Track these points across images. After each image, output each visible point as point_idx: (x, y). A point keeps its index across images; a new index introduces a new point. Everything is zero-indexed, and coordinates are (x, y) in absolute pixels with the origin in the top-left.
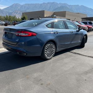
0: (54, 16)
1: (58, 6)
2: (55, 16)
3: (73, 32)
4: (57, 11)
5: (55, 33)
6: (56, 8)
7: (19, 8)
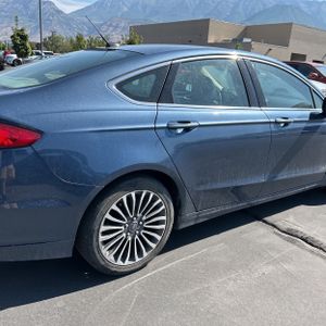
0: (245, 40)
1: (264, 5)
2: (249, 40)
3: (286, 124)
4: (258, 22)
5: (176, 128)
6: (257, 11)
7: (126, 9)
